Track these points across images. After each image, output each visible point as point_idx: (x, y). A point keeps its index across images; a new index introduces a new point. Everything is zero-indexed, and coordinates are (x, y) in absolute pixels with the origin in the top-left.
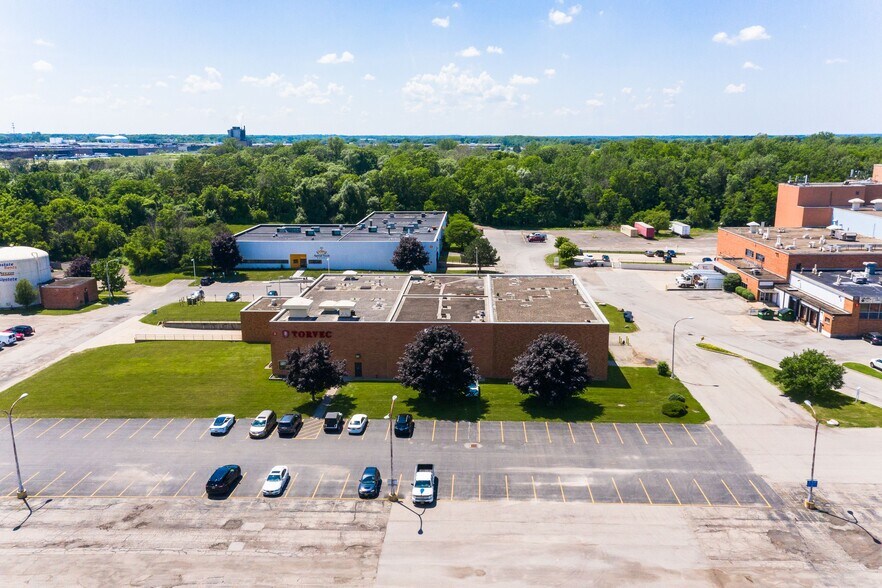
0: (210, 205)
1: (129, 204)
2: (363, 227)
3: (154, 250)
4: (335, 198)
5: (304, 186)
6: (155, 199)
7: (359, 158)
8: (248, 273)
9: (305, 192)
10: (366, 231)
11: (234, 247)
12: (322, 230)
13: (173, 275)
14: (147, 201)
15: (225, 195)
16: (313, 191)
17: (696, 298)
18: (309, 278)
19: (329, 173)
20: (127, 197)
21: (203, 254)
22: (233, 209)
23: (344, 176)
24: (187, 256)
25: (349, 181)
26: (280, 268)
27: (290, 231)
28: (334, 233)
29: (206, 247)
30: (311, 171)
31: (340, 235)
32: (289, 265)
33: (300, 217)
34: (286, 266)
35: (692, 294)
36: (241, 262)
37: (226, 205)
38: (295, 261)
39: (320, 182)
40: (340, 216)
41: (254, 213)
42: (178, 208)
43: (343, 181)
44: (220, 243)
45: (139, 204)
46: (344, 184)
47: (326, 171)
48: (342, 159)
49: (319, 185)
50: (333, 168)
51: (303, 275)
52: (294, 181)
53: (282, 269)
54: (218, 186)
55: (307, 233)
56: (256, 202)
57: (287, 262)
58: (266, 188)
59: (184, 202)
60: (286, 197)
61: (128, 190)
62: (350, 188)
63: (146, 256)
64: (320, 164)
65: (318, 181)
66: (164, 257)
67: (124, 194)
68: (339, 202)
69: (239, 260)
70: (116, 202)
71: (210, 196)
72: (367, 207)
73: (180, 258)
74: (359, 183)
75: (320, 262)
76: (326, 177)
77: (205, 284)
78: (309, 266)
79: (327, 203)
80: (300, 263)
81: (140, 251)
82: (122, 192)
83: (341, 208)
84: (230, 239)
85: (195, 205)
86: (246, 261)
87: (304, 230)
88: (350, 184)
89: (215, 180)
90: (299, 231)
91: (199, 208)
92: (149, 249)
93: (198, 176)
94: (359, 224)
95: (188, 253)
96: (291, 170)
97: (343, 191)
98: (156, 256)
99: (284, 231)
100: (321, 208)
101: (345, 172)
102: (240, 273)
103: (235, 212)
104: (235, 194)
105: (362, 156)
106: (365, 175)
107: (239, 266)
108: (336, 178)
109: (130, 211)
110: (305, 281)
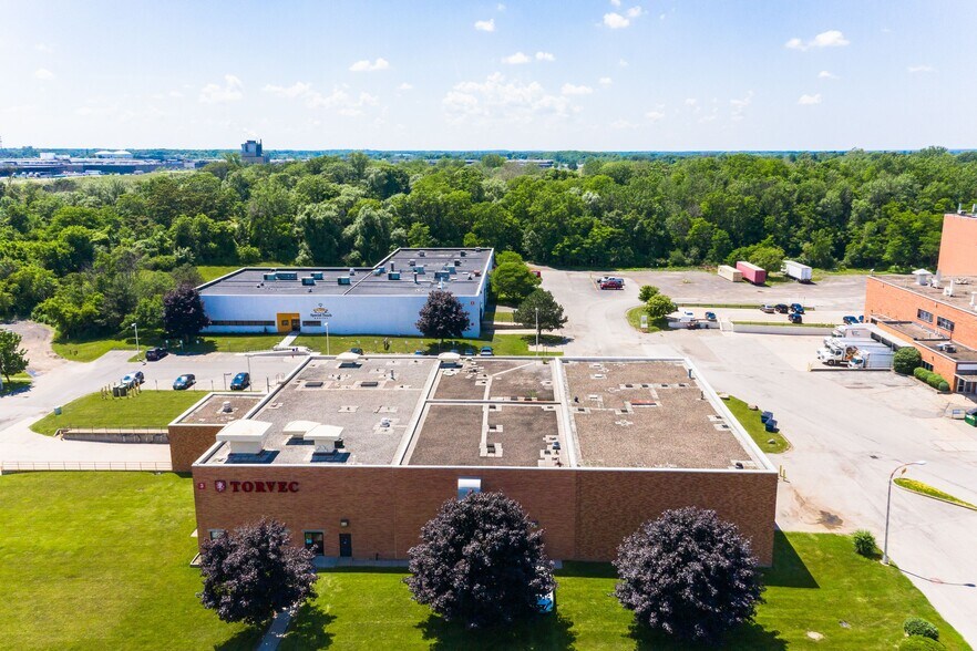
0: (183, 240)
1: (72, 240)
2: (382, 271)
3: (88, 307)
4: (349, 230)
5: (308, 215)
6: (109, 233)
7: (386, 178)
8: (218, 340)
9: (310, 222)
10: (384, 278)
11: (197, 303)
12: (326, 276)
13: (112, 343)
14: (99, 235)
15: (204, 227)
16: (320, 221)
17: (858, 386)
18: (302, 349)
19: (343, 198)
20: (69, 230)
21: (152, 315)
22: (213, 245)
23: (362, 201)
24: (132, 316)
25: (368, 209)
26: (262, 332)
27: (282, 277)
28: (340, 282)
29: (156, 303)
30: (319, 195)
31: (349, 284)
32: (275, 328)
33: (302, 255)
34: (271, 329)
35: (851, 377)
36: (207, 325)
37: (204, 240)
38: (284, 323)
39: (330, 209)
40: (355, 254)
41: (241, 250)
42: (139, 244)
43: (360, 208)
44: (176, 299)
45: (85, 239)
46: (360, 213)
47: (339, 195)
48: (366, 178)
49: (328, 213)
50: (347, 191)
51: (292, 344)
52: (296, 208)
53: (266, 333)
54: (193, 216)
55: (304, 282)
56: (246, 236)
57: (272, 323)
58: (257, 217)
59: (148, 236)
60: (284, 229)
61: (74, 222)
62: (368, 217)
63: (75, 315)
64: (331, 185)
65: (326, 209)
66: (101, 317)
67: (66, 227)
68: (354, 235)
69: (205, 322)
70: (56, 238)
71: (184, 228)
72: (391, 242)
73: (122, 319)
74: (380, 211)
75: (318, 323)
76: (338, 202)
77: (152, 358)
78: (304, 329)
79: (339, 237)
80: (292, 326)
81: (68, 309)
82: (65, 223)
83: (357, 243)
84: (191, 293)
85: (162, 241)
86: (215, 323)
87: (301, 276)
88: (368, 212)
89: (192, 207)
90: (294, 278)
91: (167, 245)
92: (80, 307)
93: (171, 202)
94: (376, 268)
95: (133, 312)
96: (293, 194)
97: (359, 220)
98: (89, 316)
99: (273, 278)
100: (331, 243)
101: (365, 196)
102: (207, 339)
103: (216, 249)
104: (216, 227)
105: (390, 176)
106: (388, 200)
107: (204, 329)
108: (351, 204)
109: (73, 249)
110: (295, 353)
